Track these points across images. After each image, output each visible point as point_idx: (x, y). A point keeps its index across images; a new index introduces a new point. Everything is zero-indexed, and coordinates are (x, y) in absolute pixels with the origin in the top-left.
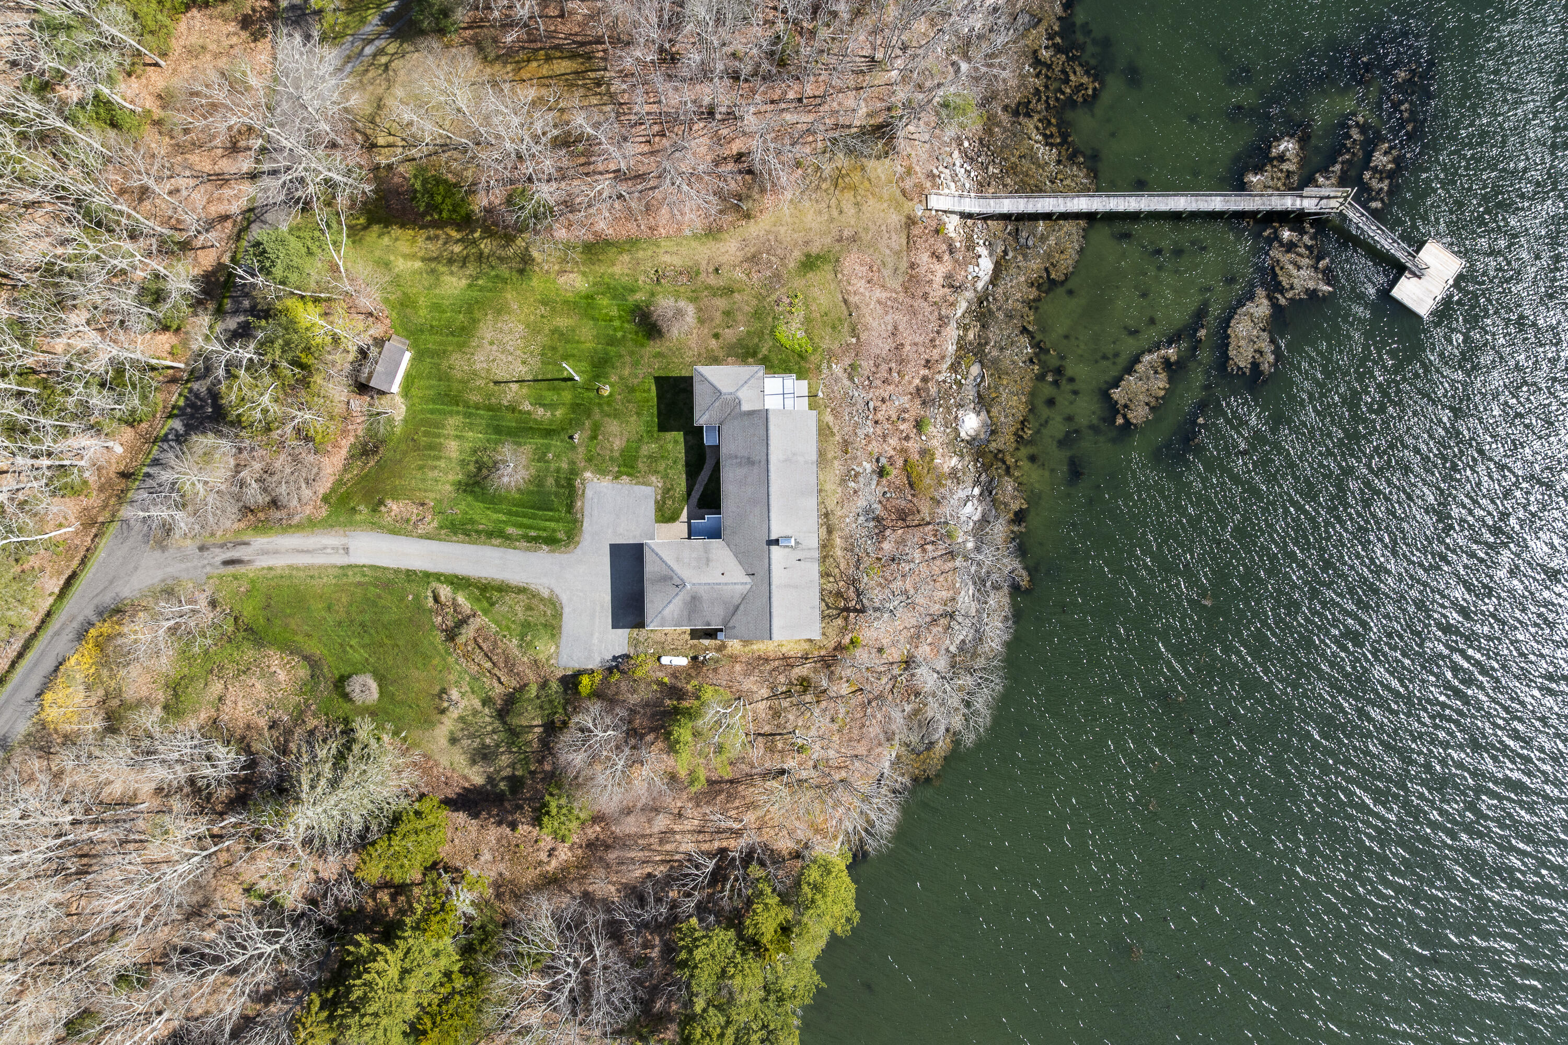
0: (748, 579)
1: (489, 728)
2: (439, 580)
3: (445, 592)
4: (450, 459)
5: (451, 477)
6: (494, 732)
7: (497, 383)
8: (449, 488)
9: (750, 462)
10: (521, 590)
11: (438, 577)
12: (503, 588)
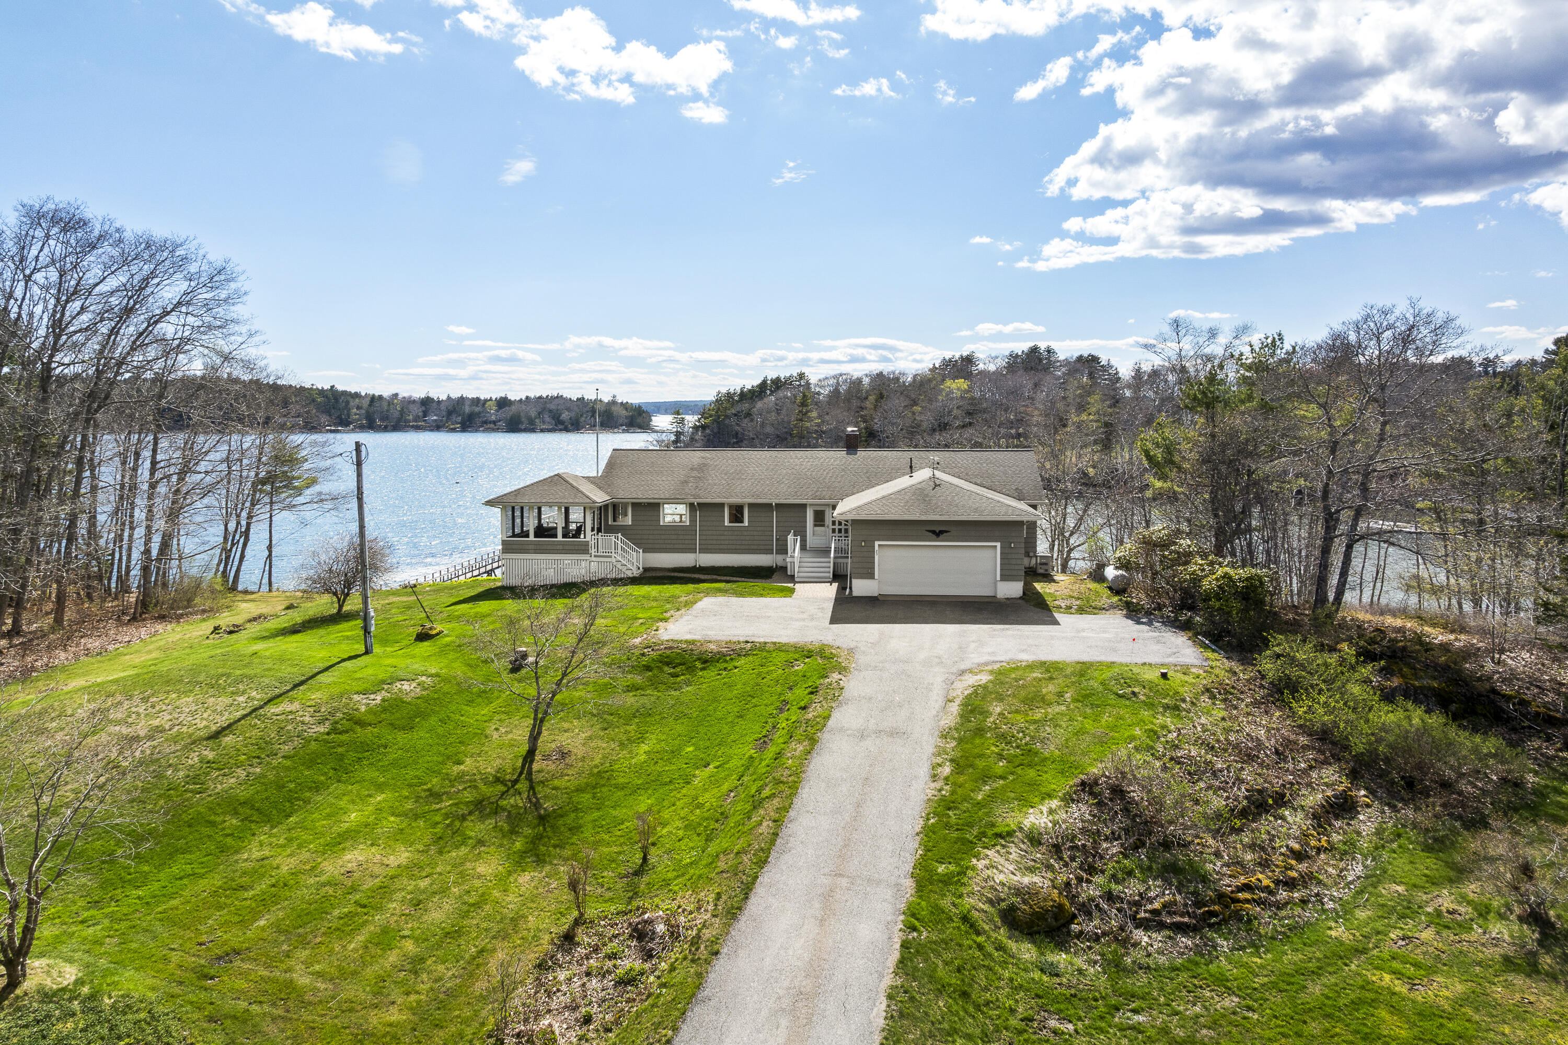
0: (921, 472)
2: (953, 881)
3: (1005, 870)
4: (409, 867)
5: (487, 868)
9: (701, 468)
10: (973, 708)
11: (934, 880)
12: (971, 734)
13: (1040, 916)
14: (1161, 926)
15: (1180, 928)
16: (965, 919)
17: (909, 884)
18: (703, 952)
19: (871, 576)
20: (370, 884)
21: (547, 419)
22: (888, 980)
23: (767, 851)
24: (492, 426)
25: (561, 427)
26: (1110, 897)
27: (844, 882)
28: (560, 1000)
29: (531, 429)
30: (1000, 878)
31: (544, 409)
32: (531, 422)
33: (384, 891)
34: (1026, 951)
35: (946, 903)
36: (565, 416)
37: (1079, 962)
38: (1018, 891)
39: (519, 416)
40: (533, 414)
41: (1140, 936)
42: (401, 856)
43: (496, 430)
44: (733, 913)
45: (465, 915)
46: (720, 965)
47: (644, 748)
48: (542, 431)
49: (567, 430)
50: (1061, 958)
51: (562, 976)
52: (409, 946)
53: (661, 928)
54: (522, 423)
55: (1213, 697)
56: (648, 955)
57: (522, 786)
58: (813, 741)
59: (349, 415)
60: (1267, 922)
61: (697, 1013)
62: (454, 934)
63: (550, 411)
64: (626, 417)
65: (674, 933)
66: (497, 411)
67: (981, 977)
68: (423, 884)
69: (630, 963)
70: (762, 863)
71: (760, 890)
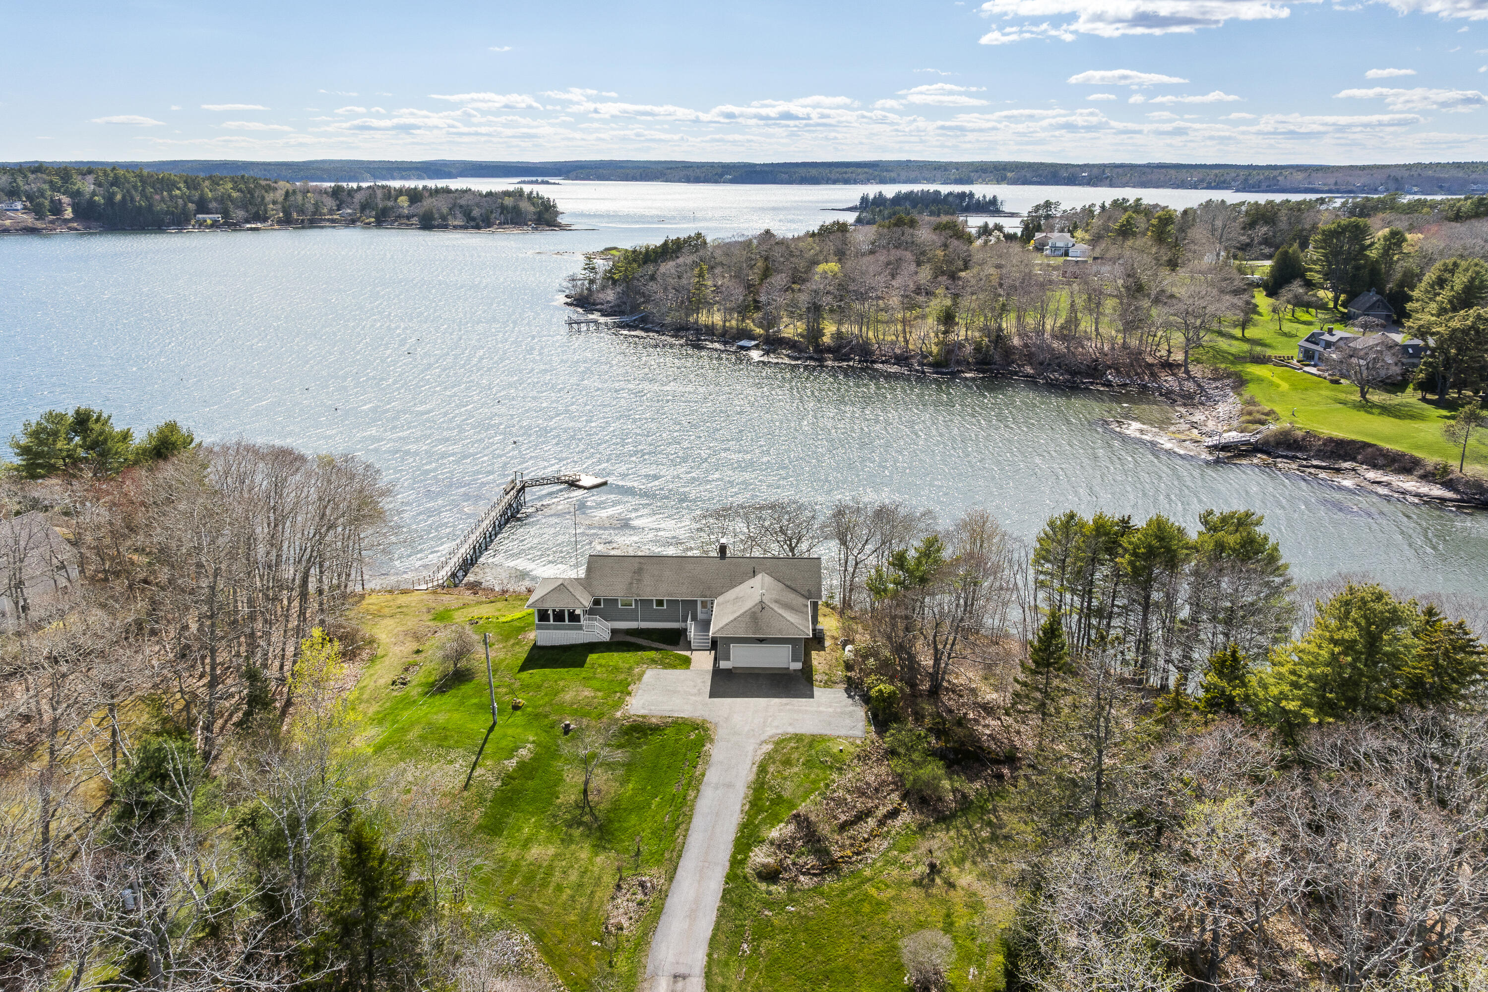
0: (759, 577)
1: (965, 832)
2: (742, 862)
3: (760, 857)
4: (556, 855)
5: (584, 855)
6: (970, 827)
7: (466, 787)
8: (600, 859)
9: (639, 571)
10: (762, 769)
11: (736, 863)
12: (759, 786)
13: (768, 874)
14: (809, 874)
15: (815, 875)
16: (745, 877)
17: (728, 864)
18: (663, 896)
19: (729, 659)
20: (545, 864)
21: (459, 215)
22: (718, 904)
23: (681, 851)
24: (405, 221)
25: (472, 223)
26: (794, 864)
27: (707, 864)
28: (621, 911)
29: (444, 227)
30: (758, 860)
31: (454, 205)
32: (444, 218)
33: (551, 867)
34: (763, 886)
35: (739, 872)
36: (476, 213)
37: (780, 889)
38: (763, 865)
39: (432, 213)
40: (445, 210)
41: (802, 878)
42: (551, 851)
43: (409, 226)
44: (671, 879)
45: (582, 877)
46: (669, 900)
47: (631, 786)
48: (455, 227)
49: (478, 227)
50: (773, 888)
51: (620, 901)
52: (569, 892)
53: (649, 885)
54: (435, 219)
55: (859, 760)
56: (646, 894)
57: (587, 809)
58: (698, 791)
59: (266, 211)
60: (845, 869)
61: (663, 917)
62: (580, 886)
63: (461, 207)
64: (535, 213)
65: (653, 887)
66: (410, 206)
67: (747, 898)
68: (564, 863)
69: (640, 897)
70: (680, 857)
71: (679, 870)
